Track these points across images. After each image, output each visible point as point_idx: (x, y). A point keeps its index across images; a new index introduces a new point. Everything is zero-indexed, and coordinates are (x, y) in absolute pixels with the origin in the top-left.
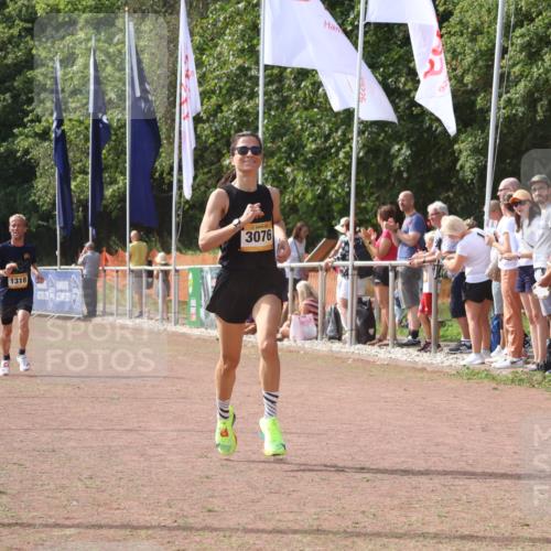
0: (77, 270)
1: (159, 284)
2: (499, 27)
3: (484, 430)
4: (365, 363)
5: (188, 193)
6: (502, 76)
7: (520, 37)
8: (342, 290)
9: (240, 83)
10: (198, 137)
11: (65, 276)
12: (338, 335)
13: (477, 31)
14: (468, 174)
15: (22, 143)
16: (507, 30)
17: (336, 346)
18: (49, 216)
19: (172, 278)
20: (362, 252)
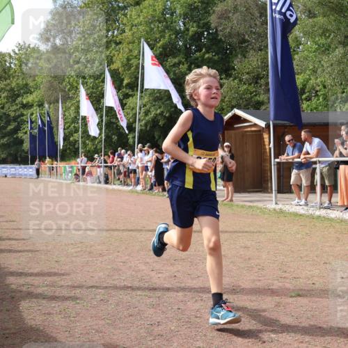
0: (35, 166)
1: (55, 170)
2: (138, 108)
3: (135, 205)
4: (107, 189)
5: (61, 148)
6: (139, 120)
7: (143, 110)
8: (100, 172)
9: (75, 120)
10: (64, 133)
11: (30, 168)
12: (100, 182)
13: (133, 109)
14: (131, 143)
15: (20, 135)
16: (140, 108)
17: (99, 185)
18: (27, 153)
19: (58, 168)
20: (106, 162)
